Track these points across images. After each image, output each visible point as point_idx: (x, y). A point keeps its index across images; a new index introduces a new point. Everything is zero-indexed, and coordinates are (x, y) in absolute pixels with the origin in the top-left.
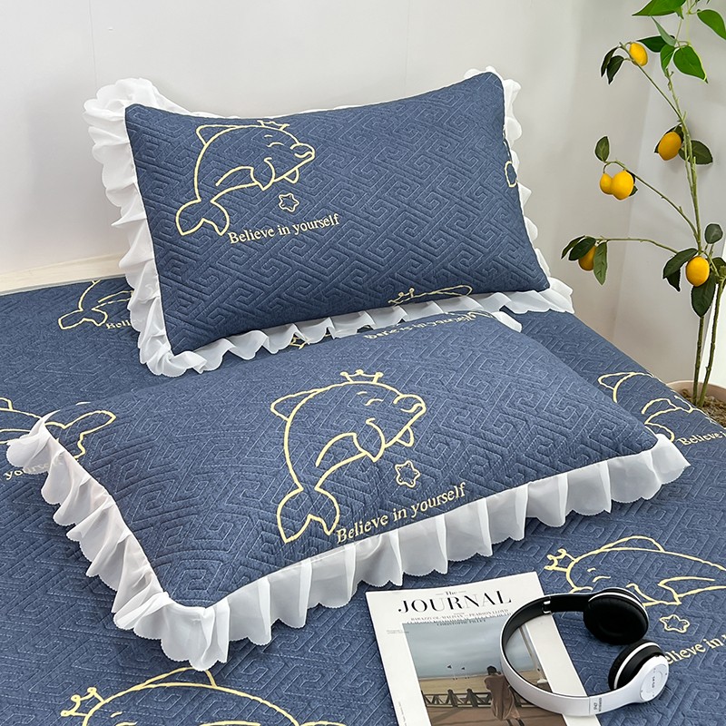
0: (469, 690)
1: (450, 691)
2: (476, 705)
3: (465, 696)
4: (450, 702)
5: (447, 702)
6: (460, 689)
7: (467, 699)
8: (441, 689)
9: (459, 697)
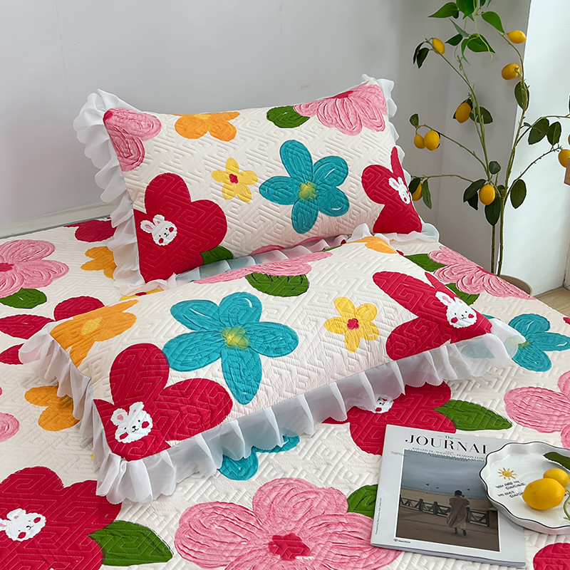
0: (436, 503)
1: (421, 500)
2: (436, 513)
3: (431, 506)
4: (418, 507)
5: (416, 506)
6: (429, 501)
7: (431, 508)
8: (415, 497)
9: (426, 505)
